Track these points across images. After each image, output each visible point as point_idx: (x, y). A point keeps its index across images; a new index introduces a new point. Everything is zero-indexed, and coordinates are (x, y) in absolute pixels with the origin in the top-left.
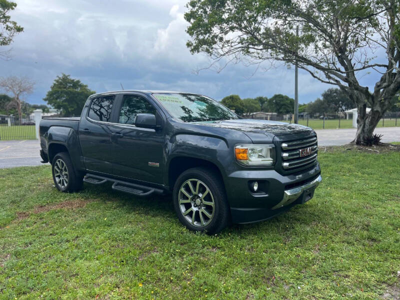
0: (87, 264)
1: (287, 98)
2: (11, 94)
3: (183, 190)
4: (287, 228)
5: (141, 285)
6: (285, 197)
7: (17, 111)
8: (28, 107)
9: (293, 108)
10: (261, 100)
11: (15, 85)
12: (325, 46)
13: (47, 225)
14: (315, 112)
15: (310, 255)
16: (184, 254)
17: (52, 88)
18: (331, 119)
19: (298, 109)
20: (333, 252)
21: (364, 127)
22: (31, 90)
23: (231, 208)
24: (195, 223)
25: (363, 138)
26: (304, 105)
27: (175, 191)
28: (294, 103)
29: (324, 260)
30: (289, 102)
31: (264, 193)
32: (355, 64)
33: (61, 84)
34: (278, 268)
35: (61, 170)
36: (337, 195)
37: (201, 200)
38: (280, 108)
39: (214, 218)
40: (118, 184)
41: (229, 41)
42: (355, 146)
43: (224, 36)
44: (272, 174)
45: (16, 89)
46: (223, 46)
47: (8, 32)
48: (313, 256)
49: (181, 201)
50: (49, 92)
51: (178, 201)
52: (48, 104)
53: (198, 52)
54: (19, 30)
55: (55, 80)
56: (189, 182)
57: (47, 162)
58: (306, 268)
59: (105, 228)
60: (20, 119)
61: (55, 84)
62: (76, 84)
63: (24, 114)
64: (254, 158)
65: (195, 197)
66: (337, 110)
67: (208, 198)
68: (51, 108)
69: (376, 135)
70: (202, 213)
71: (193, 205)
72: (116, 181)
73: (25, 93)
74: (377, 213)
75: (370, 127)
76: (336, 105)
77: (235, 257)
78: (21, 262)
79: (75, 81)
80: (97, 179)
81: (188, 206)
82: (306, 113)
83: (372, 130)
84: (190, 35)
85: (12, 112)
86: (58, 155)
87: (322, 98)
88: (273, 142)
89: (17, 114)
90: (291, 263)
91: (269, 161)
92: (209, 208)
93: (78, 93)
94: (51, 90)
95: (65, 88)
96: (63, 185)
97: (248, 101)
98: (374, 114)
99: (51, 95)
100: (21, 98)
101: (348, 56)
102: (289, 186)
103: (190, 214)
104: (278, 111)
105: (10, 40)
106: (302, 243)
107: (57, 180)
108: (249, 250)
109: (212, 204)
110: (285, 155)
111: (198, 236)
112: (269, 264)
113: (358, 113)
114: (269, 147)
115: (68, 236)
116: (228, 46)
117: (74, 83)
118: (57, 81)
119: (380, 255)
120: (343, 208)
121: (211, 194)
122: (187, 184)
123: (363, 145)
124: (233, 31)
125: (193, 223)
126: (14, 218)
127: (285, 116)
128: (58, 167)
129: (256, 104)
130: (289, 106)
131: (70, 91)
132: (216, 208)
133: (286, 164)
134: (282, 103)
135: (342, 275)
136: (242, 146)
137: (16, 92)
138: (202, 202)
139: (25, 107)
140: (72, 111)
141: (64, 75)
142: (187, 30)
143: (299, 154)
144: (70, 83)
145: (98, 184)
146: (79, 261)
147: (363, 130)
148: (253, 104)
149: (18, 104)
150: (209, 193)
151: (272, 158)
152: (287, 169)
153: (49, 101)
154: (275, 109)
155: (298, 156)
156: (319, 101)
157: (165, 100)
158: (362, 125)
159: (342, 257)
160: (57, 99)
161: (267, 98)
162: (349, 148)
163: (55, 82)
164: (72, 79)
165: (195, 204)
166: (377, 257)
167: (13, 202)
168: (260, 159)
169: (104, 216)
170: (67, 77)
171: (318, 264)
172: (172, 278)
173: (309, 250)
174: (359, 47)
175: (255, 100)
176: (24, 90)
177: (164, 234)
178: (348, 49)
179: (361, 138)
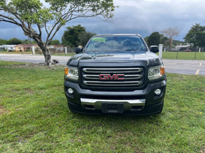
2: (168, 37)
11: (171, 32)
33: (194, 29)
55: (191, 28)
61: (191, 30)
79: (203, 27)
94: (188, 33)
95: (196, 31)
99: (188, 36)
100: (173, 38)
117: (202, 28)
131: (199, 33)
133: (85, 82)
137: (171, 35)
144: (200, 28)
149: (171, 41)
153: (186, 39)
160: (190, 38)
164: (201, 26)
170: (198, 25)
176: (174, 34)
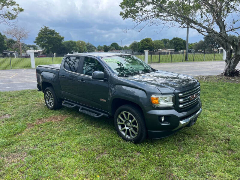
0: (69, 161)
1: (181, 40)
2: (15, 39)
3: (120, 117)
4: (180, 140)
5: (98, 176)
6: (180, 125)
7: (19, 49)
8: (25, 46)
9: (185, 46)
10: (165, 41)
11: (17, 33)
12: (207, 11)
13: (45, 133)
14: (199, 49)
15: (194, 160)
16: (121, 156)
17: (39, 35)
18: (209, 53)
19: (188, 46)
20: (207, 158)
21: (230, 64)
22: (27, 36)
23: (148, 130)
24: (127, 136)
25: (229, 72)
26: (192, 44)
27: (115, 117)
28: (186, 43)
29: (202, 164)
30: (182, 42)
31: (167, 123)
32: (226, 24)
33: (44, 32)
34: (175, 169)
35: (49, 97)
36: (211, 116)
37: (130, 123)
38: (177, 46)
39: (138, 135)
40: (82, 109)
41: (146, 10)
42: (224, 77)
43: (143, 8)
44: (173, 112)
45: (18, 35)
46: (142, 13)
47: (15, 12)
48: (196, 161)
49: (119, 123)
50: (37, 38)
51: (117, 123)
52: (37, 45)
53: (127, 18)
54: (21, 10)
55: (40, 30)
56: (123, 113)
57: (41, 91)
58: (191, 169)
59: (76, 137)
60: (21, 54)
61: (40, 33)
62: (52, 32)
63: (23, 51)
64: (162, 102)
65: (127, 122)
66: (213, 47)
67: (134, 123)
68: (38, 47)
69: (237, 69)
70: (131, 131)
71: (125, 126)
72: (81, 107)
73: (23, 38)
74: (235, 130)
75: (234, 64)
76: (213, 44)
77: (150, 160)
78: (33, 159)
79: (52, 30)
80: (70, 104)
81: (123, 126)
82: (193, 49)
83: (235, 66)
84: (122, 8)
85: (16, 49)
86: (47, 88)
87: (203, 40)
88: (174, 93)
89: (19, 51)
90: (182, 165)
91: (171, 104)
92: (135, 129)
93: (54, 38)
94: (38, 36)
95: (46, 35)
96: (51, 105)
97: (157, 42)
98: (237, 57)
99: (38, 39)
100: (21, 41)
101: (222, 19)
102: (183, 118)
103: (124, 131)
104: (175, 48)
105: (16, 16)
106: (189, 152)
107: (47, 102)
108: (158, 155)
109: (137, 127)
110: (181, 100)
111: (128, 144)
112: (170, 165)
113: (227, 56)
114: (171, 96)
115: (57, 141)
116: (146, 14)
118: (41, 31)
119: (235, 162)
120: (214, 126)
121: (136, 121)
122: (122, 114)
123: (229, 76)
124: (149, 5)
125: (126, 135)
126: (26, 128)
127: (179, 51)
128: (48, 95)
129: (161, 43)
130: (183, 45)
131: (49, 37)
132: (139, 130)
133: (181, 106)
134: (178, 43)
135: (212, 175)
136: (155, 96)
137: (18, 37)
138: (131, 125)
139: (24, 46)
140: (50, 49)
141: (45, 27)
142: (120, 5)
143: (189, 99)
144: (49, 32)
145: (70, 108)
146: (64, 159)
147: (229, 67)
148: (160, 44)
149: (19, 45)
150: (135, 121)
151: (173, 102)
152: (182, 108)
153: (37, 43)
154: (173, 47)
155: (188, 100)
156: (201, 41)
157: (109, 62)
158: (229, 64)
159: (212, 162)
160: (41, 42)
161: (168, 40)
162: (219, 78)
163: (40, 31)
164: (50, 29)
165: (127, 125)
166: (233, 163)
167: (25, 116)
168: (166, 103)
169: (75, 128)
170: (47, 28)
171: (198, 167)
172: (115, 173)
173: (193, 156)
174: (230, 12)
175: (161, 41)
176: (23, 36)
177: (109, 142)
178: (223, 13)
179: (228, 71)
